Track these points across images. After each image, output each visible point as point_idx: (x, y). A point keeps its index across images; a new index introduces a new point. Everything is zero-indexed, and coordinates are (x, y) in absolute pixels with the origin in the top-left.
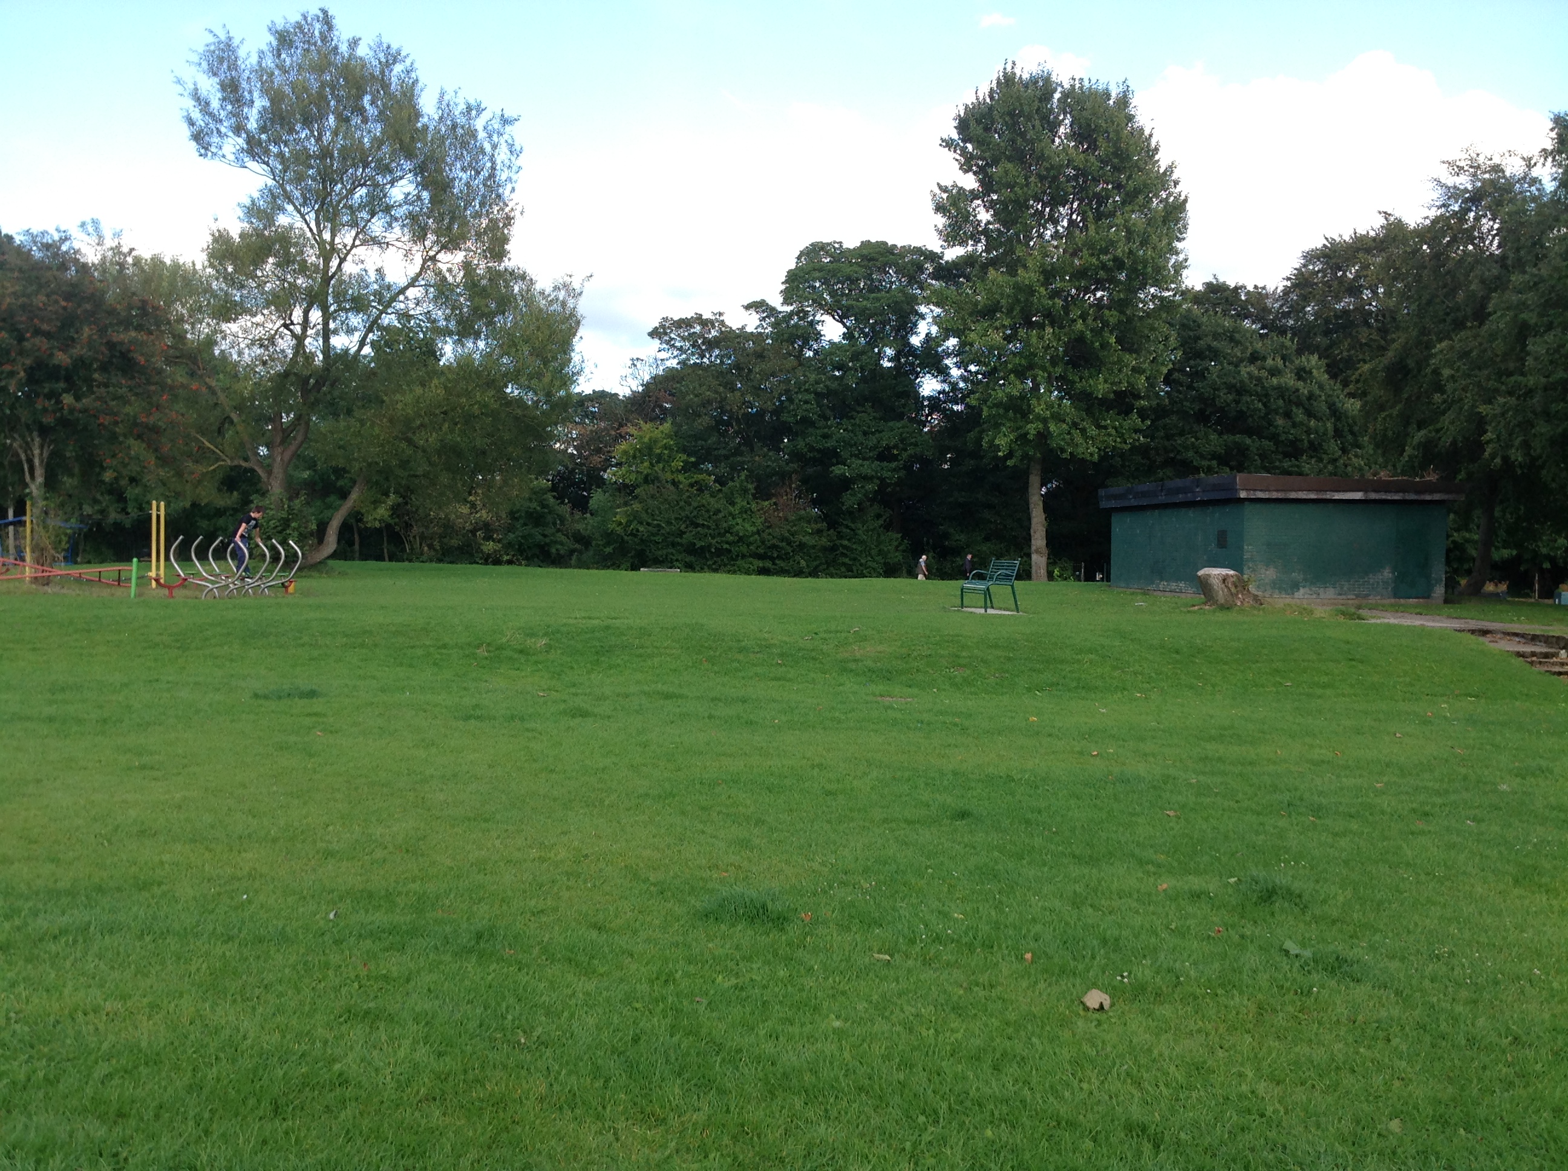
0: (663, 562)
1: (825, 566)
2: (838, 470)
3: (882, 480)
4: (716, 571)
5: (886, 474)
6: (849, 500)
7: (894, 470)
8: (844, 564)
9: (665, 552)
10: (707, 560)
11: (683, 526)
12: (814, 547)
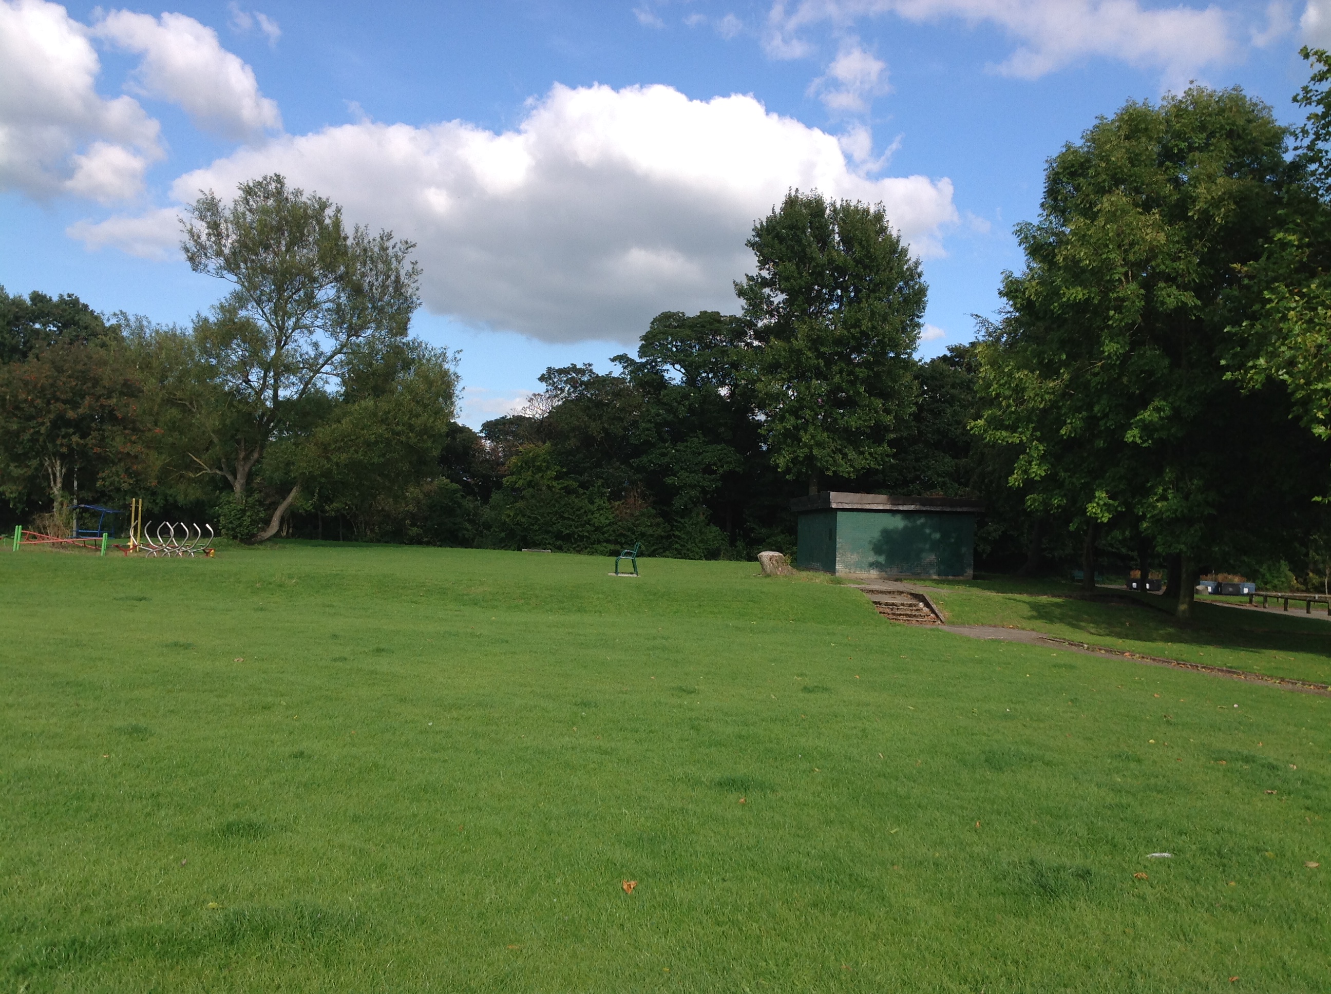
0: (539, 545)
1: (662, 550)
2: (669, 480)
3: (703, 488)
4: (579, 552)
5: (706, 484)
6: (678, 503)
7: (713, 480)
8: (676, 549)
9: (540, 537)
10: (573, 544)
11: (555, 518)
12: (652, 536)
